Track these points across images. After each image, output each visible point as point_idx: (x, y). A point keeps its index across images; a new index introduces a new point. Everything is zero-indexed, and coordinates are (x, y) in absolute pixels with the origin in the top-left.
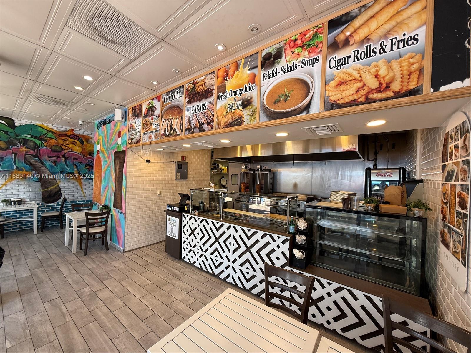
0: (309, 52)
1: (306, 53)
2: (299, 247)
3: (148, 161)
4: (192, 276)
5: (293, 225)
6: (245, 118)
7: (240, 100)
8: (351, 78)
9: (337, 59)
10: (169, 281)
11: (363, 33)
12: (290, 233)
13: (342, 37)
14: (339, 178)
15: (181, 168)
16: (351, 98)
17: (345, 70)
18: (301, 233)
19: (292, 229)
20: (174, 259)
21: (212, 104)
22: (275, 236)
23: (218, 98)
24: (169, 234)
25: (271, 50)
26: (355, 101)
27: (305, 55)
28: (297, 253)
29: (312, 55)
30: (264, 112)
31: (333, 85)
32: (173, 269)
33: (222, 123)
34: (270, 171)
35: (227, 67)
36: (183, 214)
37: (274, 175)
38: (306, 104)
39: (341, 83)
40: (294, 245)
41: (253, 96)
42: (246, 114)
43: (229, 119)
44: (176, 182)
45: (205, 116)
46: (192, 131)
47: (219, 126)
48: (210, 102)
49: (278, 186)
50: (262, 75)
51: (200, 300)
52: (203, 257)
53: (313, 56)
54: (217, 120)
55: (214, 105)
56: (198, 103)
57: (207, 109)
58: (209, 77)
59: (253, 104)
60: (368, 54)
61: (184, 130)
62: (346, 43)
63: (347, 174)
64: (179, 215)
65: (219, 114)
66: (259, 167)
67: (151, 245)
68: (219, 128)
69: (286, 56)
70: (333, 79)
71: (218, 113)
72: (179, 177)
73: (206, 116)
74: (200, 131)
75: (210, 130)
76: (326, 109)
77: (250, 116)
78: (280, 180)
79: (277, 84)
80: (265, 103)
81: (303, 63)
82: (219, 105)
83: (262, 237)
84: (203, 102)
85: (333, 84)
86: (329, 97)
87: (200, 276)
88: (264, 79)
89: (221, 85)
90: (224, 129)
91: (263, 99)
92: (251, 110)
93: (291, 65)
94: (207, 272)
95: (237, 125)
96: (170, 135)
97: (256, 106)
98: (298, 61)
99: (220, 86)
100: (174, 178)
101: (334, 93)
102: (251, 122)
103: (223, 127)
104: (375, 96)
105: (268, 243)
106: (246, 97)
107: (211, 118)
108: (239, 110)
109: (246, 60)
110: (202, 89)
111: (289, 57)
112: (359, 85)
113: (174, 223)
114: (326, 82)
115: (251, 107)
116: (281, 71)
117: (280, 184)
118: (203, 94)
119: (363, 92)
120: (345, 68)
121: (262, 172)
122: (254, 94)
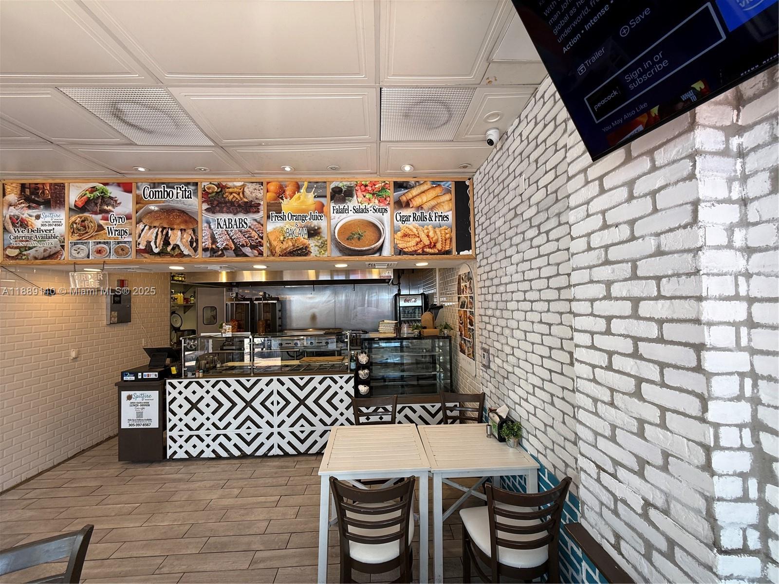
0: (379, 202)
1: (377, 201)
2: (364, 382)
5: (355, 361)
6: (312, 248)
7: (304, 227)
8: (412, 233)
9: (401, 215)
11: (417, 202)
12: (351, 370)
13: (404, 199)
14: (366, 305)
15: (119, 302)
16: (413, 249)
17: (407, 225)
18: (363, 367)
19: (353, 366)
21: (259, 223)
22: (336, 377)
23: (268, 217)
24: (130, 425)
25: (343, 184)
26: (416, 251)
27: (375, 202)
29: (382, 205)
30: (337, 246)
31: (400, 235)
33: (278, 250)
34: (277, 299)
35: (282, 183)
36: (168, 381)
38: (379, 246)
39: (405, 235)
41: (322, 227)
42: (313, 245)
43: (288, 245)
45: (246, 236)
46: (220, 252)
47: (272, 252)
48: (255, 220)
49: (288, 320)
50: (332, 208)
52: (222, 439)
53: (382, 206)
54: (268, 245)
55: (262, 225)
56: (230, 216)
57: (250, 227)
58: (249, 185)
59: (322, 235)
60: (423, 218)
61: (200, 249)
62: (407, 205)
64: (159, 385)
65: (272, 238)
66: (261, 293)
68: (274, 256)
69: (357, 197)
70: (399, 231)
71: (270, 237)
72: (116, 319)
73: (248, 237)
74: (237, 255)
75: (257, 256)
76: (395, 254)
77: (319, 247)
78: (290, 311)
79: (350, 221)
80: (337, 237)
81: (374, 209)
82: (271, 226)
84: (242, 216)
85: (399, 234)
86: (397, 244)
88: (335, 212)
89: (273, 202)
90: (281, 257)
91: (334, 232)
92: (320, 241)
93: (363, 207)
95: (300, 255)
96: (163, 253)
97: (326, 238)
98: (369, 206)
99: (272, 203)
100: (105, 323)
101: (400, 242)
102: (320, 254)
103: (280, 255)
104: (428, 250)
105: (329, 387)
106: (313, 226)
107: (257, 241)
108: (303, 239)
110: (239, 198)
111: (361, 199)
112: (418, 239)
113: (144, 401)
114: (395, 231)
115: (319, 238)
116: (353, 210)
118: (239, 206)
119: (420, 246)
120: (407, 224)
121: (266, 302)
122: (323, 224)
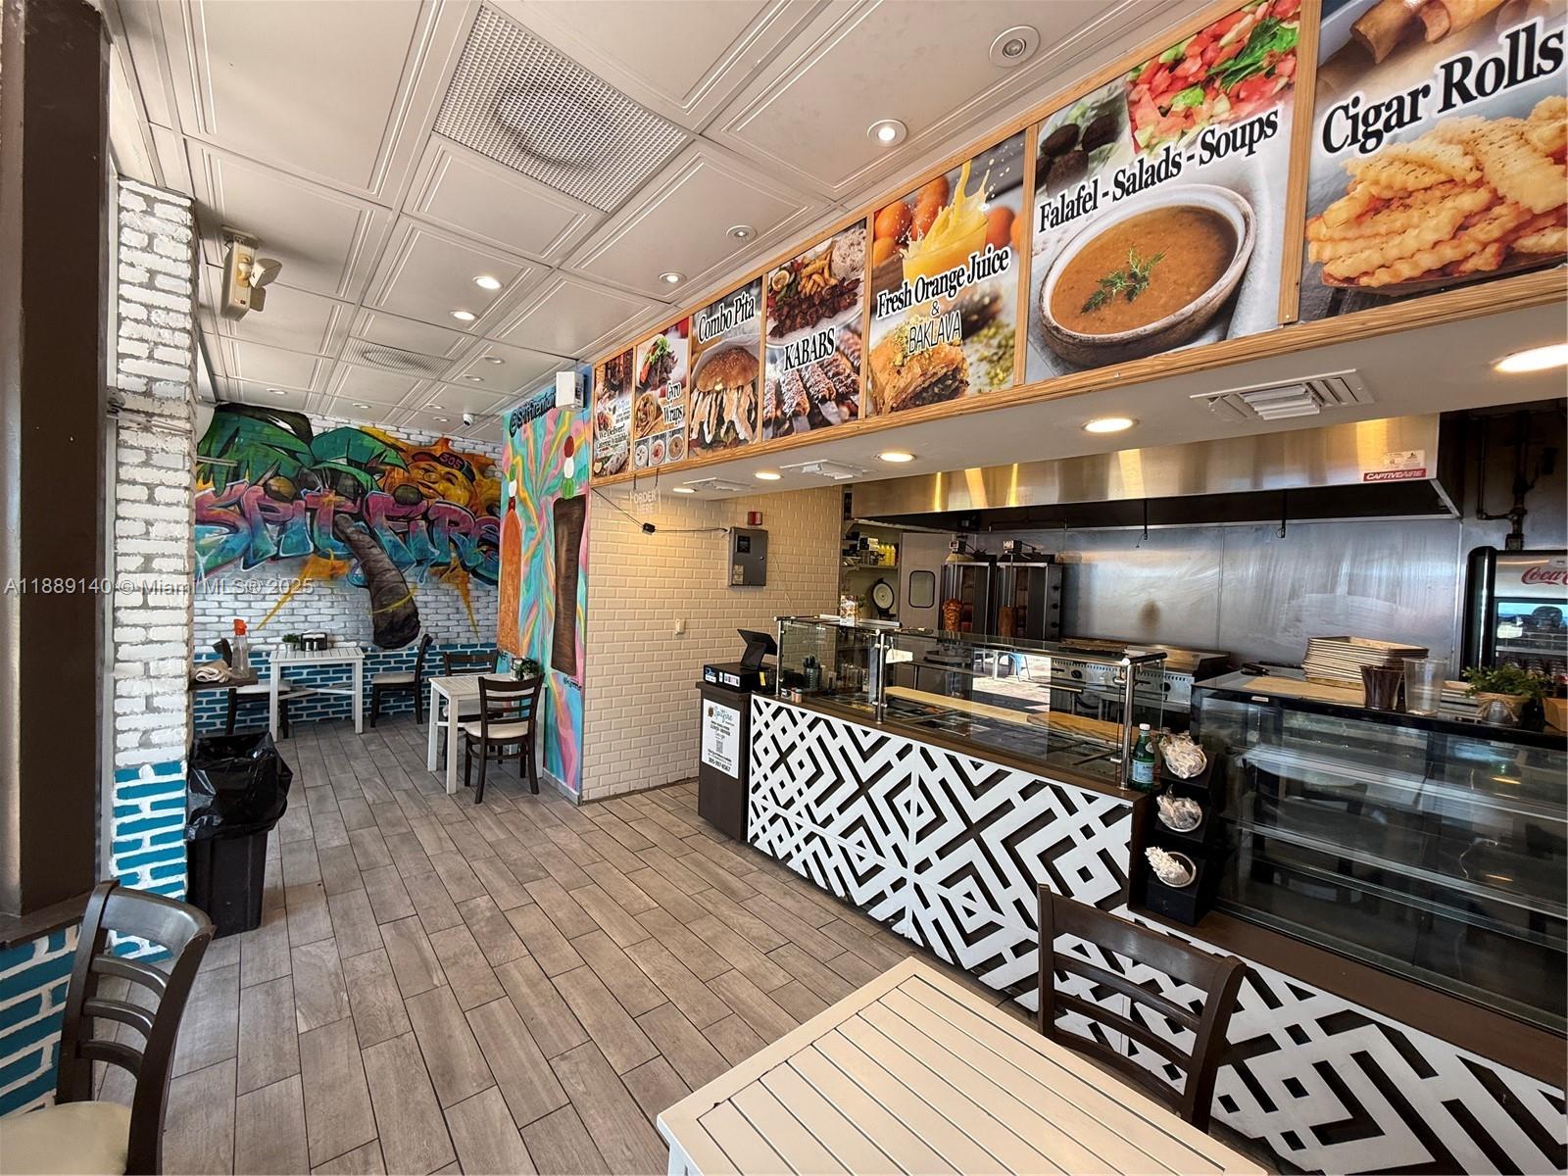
0: (1236, 100)
1: (1222, 105)
2: (1170, 841)
3: (649, 528)
4: (781, 901)
5: (1149, 757)
6: (971, 371)
7: (954, 309)
8: (1429, 179)
9: (1361, 109)
10: (710, 907)
12: (1133, 786)
13: (1388, 17)
14: (1342, 589)
15: (747, 550)
16: (1428, 261)
17: (1399, 148)
18: (1181, 788)
19: (1141, 772)
20: (723, 838)
21: (855, 332)
22: (1074, 793)
23: (873, 310)
24: (711, 760)
25: (1078, 114)
26: (1445, 270)
27: (1219, 114)
28: (1163, 864)
29: (1248, 108)
30: (1045, 345)
31: (1344, 216)
32: (721, 871)
33: (889, 395)
34: (1050, 559)
35: (906, 199)
36: (754, 697)
37: (1067, 576)
38: (1217, 302)
39: (1378, 205)
40: (1148, 831)
41: (1003, 292)
42: (973, 359)
43: (912, 377)
44: (730, 593)
45: (830, 374)
46: (787, 425)
47: (875, 405)
48: (848, 327)
49: (1081, 614)
50: (1038, 213)
51: (805, 981)
52: (816, 844)
53: (1252, 112)
54: (870, 386)
55: (860, 336)
56: (807, 333)
57: (838, 349)
58: (843, 241)
59: (1003, 318)
60: (1516, 69)
61: (759, 423)
62: (1410, 36)
63: (1380, 571)
64: (740, 699)
65: (877, 364)
66: (1009, 545)
67: (655, 788)
68: (878, 412)
69: (1134, 128)
70: (1343, 193)
71: (874, 363)
72: (741, 579)
73: (834, 376)
74: (813, 426)
75: (846, 421)
76: (1306, 313)
77: (991, 361)
78: (1089, 591)
79: (1098, 238)
80: (1048, 312)
81: (1205, 146)
82: (879, 332)
83: (1026, 793)
84: (825, 326)
85: (1340, 210)
86: (1320, 264)
87: (807, 904)
88: (1047, 224)
89: (884, 263)
90: (894, 414)
91: (1041, 297)
92: (995, 342)
93: (1153, 159)
94: (829, 892)
95: (939, 398)
96: (717, 441)
97: (1012, 327)
98: (1186, 139)
99: (884, 268)
100: (726, 582)
101: (1343, 248)
102: (991, 384)
103: (892, 408)
104: (1549, 240)
105: (1047, 817)
106: (976, 298)
107: (849, 381)
108: (949, 345)
109: (977, 163)
110: (822, 284)
111: (1150, 129)
112: (1469, 201)
113: (724, 724)
114: (1307, 208)
115: (993, 330)
116: (1112, 188)
117: (1088, 608)
118: (823, 301)
119: (1487, 231)
120: (1401, 142)
121: (1023, 564)
122: (1006, 283)
